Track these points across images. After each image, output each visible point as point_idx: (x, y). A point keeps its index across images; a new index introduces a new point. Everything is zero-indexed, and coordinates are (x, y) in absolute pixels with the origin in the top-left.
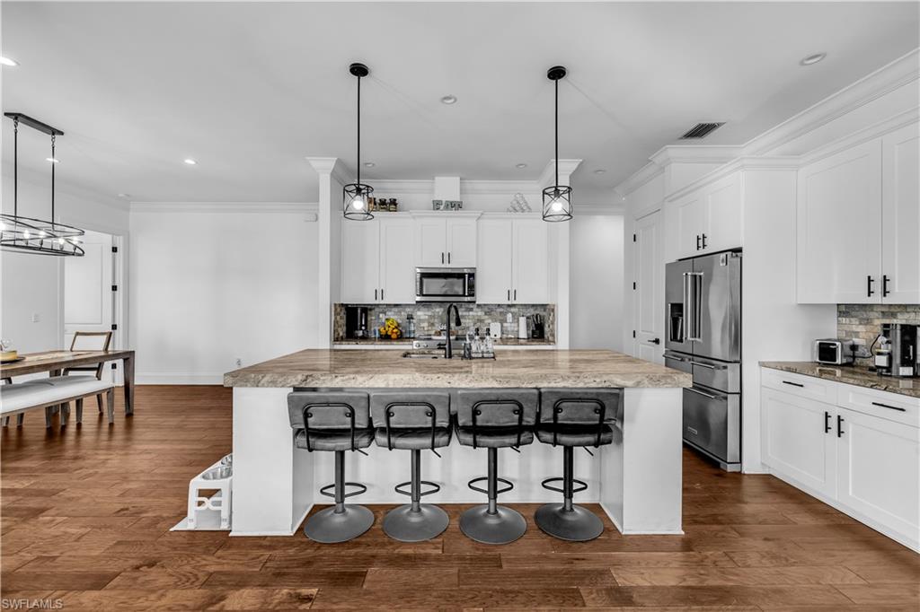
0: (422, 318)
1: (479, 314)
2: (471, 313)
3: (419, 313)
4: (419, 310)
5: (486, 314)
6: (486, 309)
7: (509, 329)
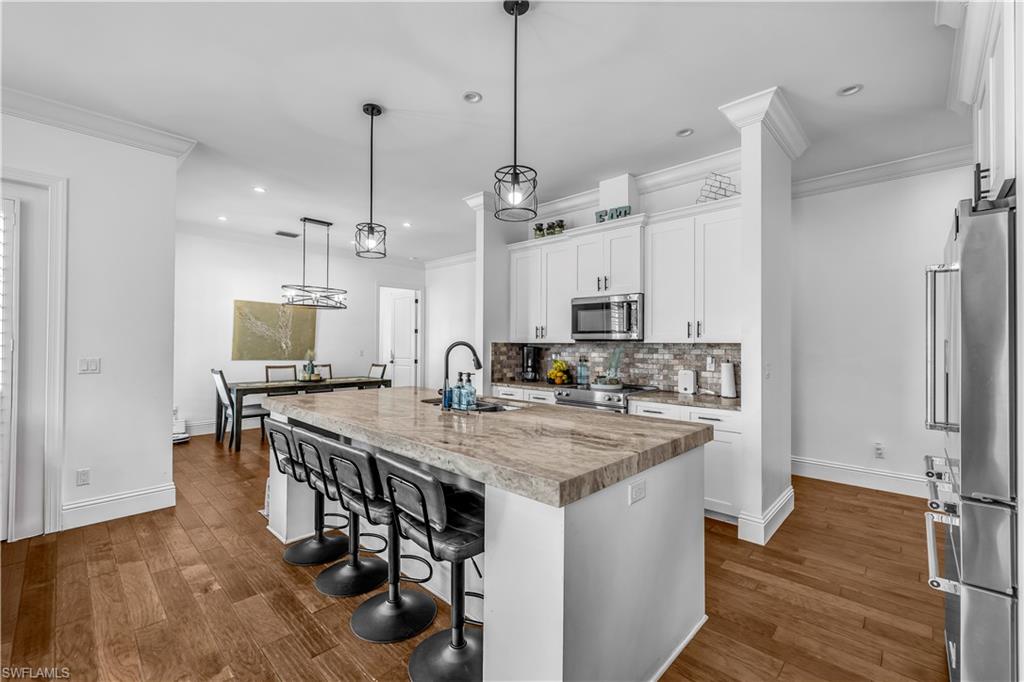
0: (597, 360)
1: (667, 357)
2: (655, 356)
3: (594, 355)
4: (594, 351)
5: (675, 358)
6: (676, 351)
7: (709, 381)
